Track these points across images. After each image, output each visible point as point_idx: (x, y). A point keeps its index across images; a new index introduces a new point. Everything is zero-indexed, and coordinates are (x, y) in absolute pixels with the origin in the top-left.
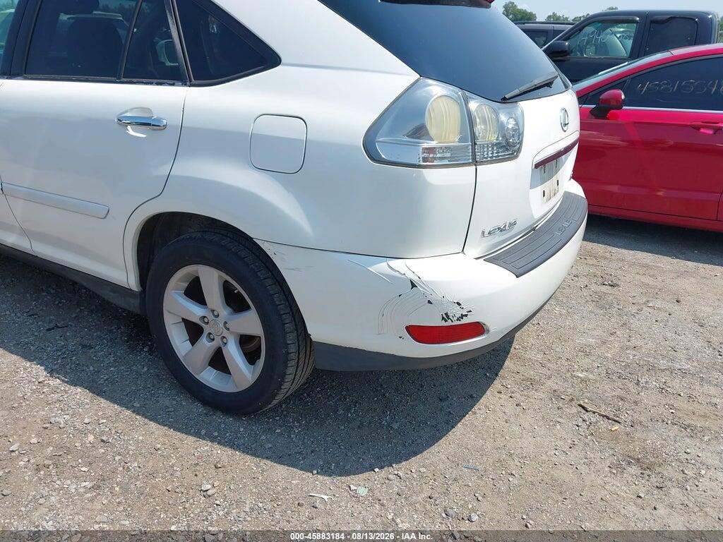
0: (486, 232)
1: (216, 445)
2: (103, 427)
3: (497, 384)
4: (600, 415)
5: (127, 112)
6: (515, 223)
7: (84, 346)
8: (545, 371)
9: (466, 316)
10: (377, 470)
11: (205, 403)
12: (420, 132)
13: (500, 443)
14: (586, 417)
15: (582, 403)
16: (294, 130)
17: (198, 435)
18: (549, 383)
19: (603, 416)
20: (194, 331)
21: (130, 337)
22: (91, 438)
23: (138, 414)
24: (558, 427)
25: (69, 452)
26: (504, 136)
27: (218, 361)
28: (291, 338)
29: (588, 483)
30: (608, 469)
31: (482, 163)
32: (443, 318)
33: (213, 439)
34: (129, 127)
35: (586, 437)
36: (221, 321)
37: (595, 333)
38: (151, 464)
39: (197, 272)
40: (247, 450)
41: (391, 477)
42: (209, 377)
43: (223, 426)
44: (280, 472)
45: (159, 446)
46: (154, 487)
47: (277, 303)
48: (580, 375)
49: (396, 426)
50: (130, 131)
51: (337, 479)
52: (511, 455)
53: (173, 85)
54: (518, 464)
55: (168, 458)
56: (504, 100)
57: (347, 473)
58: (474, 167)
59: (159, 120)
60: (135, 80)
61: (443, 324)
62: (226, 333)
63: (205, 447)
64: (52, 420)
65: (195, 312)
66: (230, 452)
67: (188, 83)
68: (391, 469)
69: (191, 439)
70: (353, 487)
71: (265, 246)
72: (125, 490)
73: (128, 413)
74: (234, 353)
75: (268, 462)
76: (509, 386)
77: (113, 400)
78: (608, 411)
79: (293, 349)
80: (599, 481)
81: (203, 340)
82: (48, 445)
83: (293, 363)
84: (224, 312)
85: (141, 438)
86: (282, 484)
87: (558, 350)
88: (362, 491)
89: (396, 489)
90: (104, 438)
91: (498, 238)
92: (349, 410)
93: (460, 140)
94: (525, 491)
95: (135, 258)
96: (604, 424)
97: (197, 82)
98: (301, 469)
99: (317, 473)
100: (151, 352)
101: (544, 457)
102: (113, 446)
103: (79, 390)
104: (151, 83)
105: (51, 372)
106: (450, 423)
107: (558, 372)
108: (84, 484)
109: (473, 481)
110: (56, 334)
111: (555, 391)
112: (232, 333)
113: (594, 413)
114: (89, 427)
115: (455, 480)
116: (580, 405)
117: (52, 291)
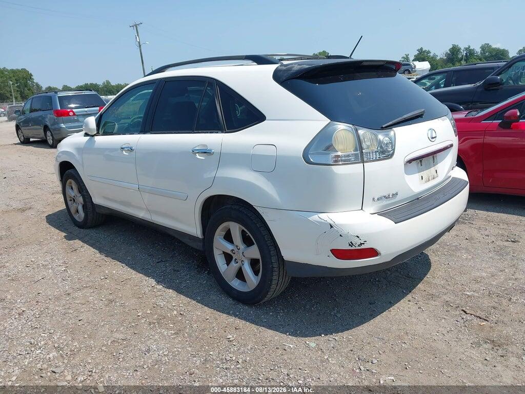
0: (376, 199)
1: (237, 319)
2: (181, 308)
3: (409, 297)
4: (474, 316)
5: (196, 147)
6: (397, 194)
7: (174, 271)
8: (444, 291)
9: (364, 244)
10: (323, 335)
11: (234, 298)
12: (330, 148)
13: (402, 327)
14: (464, 317)
15: (464, 309)
16: (271, 151)
17: (228, 314)
18: (445, 297)
19: (477, 317)
20: (228, 258)
21: (198, 266)
22: (175, 312)
23: (199, 303)
24: (443, 321)
25: (165, 318)
26: (381, 147)
27: (240, 275)
28: (274, 259)
29: (454, 350)
30: (471, 345)
31: (367, 162)
32: (350, 245)
33: (236, 316)
34: (197, 154)
35: (461, 327)
36: (241, 251)
37: (489, 270)
38: (203, 325)
39: (229, 225)
40: (253, 322)
41: (330, 339)
42: (236, 284)
43: (242, 310)
44: (269, 333)
45: (208, 317)
46: (204, 335)
47: (267, 240)
48: (468, 293)
49: (339, 315)
50: (198, 156)
51: (300, 339)
52: (407, 333)
53: (217, 133)
54: (411, 338)
55: (212, 323)
56: (382, 128)
57: (306, 336)
58: (362, 164)
59: (211, 150)
60: (200, 131)
61: (350, 248)
62: (243, 259)
63: (232, 319)
64: (158, 304)
65: (229, 247)
66: (244, 322)
67: (224, 132)
68: (331, 336)
69: (225, 315)
70: (307, 342)
71: (258, 209)
72: (190, 336)
73: (194, 302)
74: (248, 270)
75: (263, 328)
76: (416, 298)
77: (187, 296)
78: (483, 315)
79: (275, 265)
80: (462, 350)
81: (233, 262)
82: (156, 314)
83: (277, 273)
84: (242, 246)
85: (199, 314)
86: (269, 339)
87: (457, 279)
88: (313, 345)
89: (332, 345)
90: (182, 313)
91: (385, 202)
92: (313, 306)
93: (354, 151)
94: (411, 352)
95: (200, 222)
96: (476, 321)
97: (228, 131)
98: (281, 333)
99: (289, 335)
100: (209, 273)
101: (429, 336)
102: (185, 317)
103: (171, 291)
104: (208, 133)
105: (158, 282)
106: (373, 315)
107: (453, 291)
108: (171, 332)
109: (379, 344)
110: (162, 264)
111: (447, 301)
112: (246, 258)
113: (471, 315)
114: (175, 307)
115: (369, 343)
116: (463, 310)
117: (161, 244)
